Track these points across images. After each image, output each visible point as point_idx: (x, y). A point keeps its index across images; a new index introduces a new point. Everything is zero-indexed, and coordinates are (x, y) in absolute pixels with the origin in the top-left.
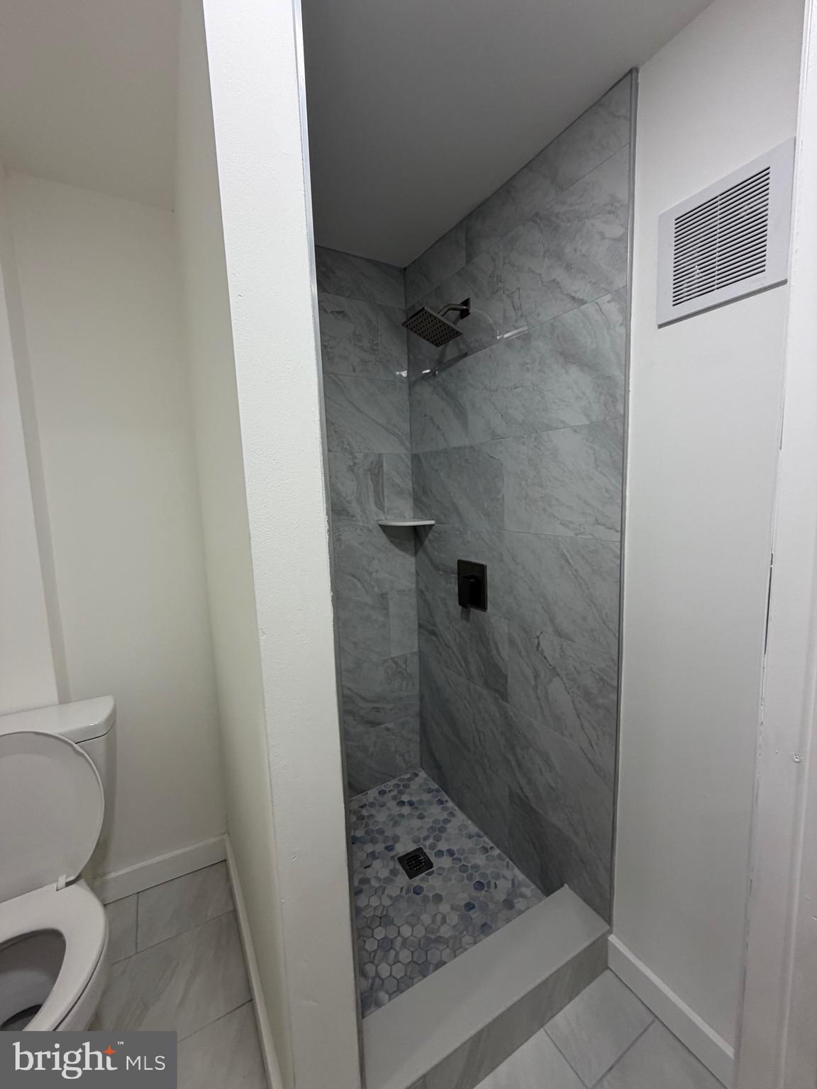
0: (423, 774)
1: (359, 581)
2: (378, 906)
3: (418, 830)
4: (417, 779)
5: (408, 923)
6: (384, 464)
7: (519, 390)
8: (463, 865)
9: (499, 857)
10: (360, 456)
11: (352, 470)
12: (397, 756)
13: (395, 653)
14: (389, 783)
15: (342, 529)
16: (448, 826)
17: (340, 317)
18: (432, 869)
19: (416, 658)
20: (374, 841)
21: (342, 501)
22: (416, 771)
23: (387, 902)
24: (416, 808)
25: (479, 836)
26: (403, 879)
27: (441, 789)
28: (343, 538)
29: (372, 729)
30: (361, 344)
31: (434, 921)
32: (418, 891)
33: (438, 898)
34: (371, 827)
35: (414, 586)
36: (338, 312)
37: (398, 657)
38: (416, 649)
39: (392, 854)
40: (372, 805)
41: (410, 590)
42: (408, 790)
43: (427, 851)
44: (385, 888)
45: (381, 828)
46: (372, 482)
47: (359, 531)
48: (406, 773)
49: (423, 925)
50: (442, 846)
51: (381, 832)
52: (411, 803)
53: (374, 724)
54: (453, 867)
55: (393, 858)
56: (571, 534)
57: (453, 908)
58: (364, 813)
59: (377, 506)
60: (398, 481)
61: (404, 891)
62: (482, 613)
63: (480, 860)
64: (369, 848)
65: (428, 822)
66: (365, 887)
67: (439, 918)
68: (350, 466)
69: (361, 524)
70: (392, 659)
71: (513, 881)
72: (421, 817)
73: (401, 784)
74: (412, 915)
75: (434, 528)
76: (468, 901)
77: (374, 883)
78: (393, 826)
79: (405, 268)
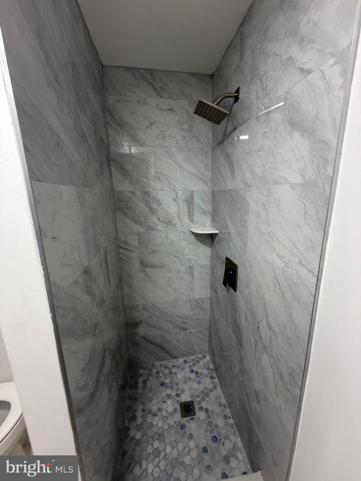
0: (208, 358)
1: (177, 259)
2: (161, 427)
3: (195, 390)
4: (204, 359)
5: (170, 444)
6: (195, 197)
7: (260, 153)
8: (211, 422)
9: (232, 424)
10: (180, 193)
11: (175, 201)
12: (195, 346)
13: (196, 297)
14: (190, 357)
15: (169, 232)
16: (211, 394)
17: (170, 112)
18: (194, 417)
19: (208, 301)
20: (172, 388)
21: (169, 217)
22: (205, 355)
23: (166, 427)
24: (198, 377)
25: (225, 407)
26: (178, 416)
27: (214, 370)
28: (169, 236)
29: (182, 331)
30: (183, 127)
31: (184, 450)
32: (183, 427)
33: (191, 437)
34: (173, 380)
35: (209, 263)
36: (169, 110)
37: (198, 299)
38: (209, 296)
39: (178, 399)
40: (178, 367)
41: (207, 265)
42: (198, 364)
43: (195, 404)
44: (168, 418)
45: (177, 382)
46: (187, 207)
47: (178, 233)
48: (200, 354)
49: (178, 449)
50: (204, 405)
51: (177, 384)
52: (197, 373)
53: (183, 329)
54: (205, 420)
55: (178, 401)
56: (282, 265)
57: (196, 446)
58: (173, 371)
59: (189, 220)
60: (203, 206)
61: (176, 424)
62: (235, 292)
63: (220, 422)
64: (169, 391)
65: (202, 387)
66: (159, 413)
67: (187, 449)
68: (174, 198)
69: (180, 229)
70: (195, 299)
71: (234, 444)
72: (199, 383)
73: (196, 360)
74: (175, 440)
75: (218, 235)
76: (205, 446)
77: (164, 413)
78: (184, 383)
79: (213, 74)
